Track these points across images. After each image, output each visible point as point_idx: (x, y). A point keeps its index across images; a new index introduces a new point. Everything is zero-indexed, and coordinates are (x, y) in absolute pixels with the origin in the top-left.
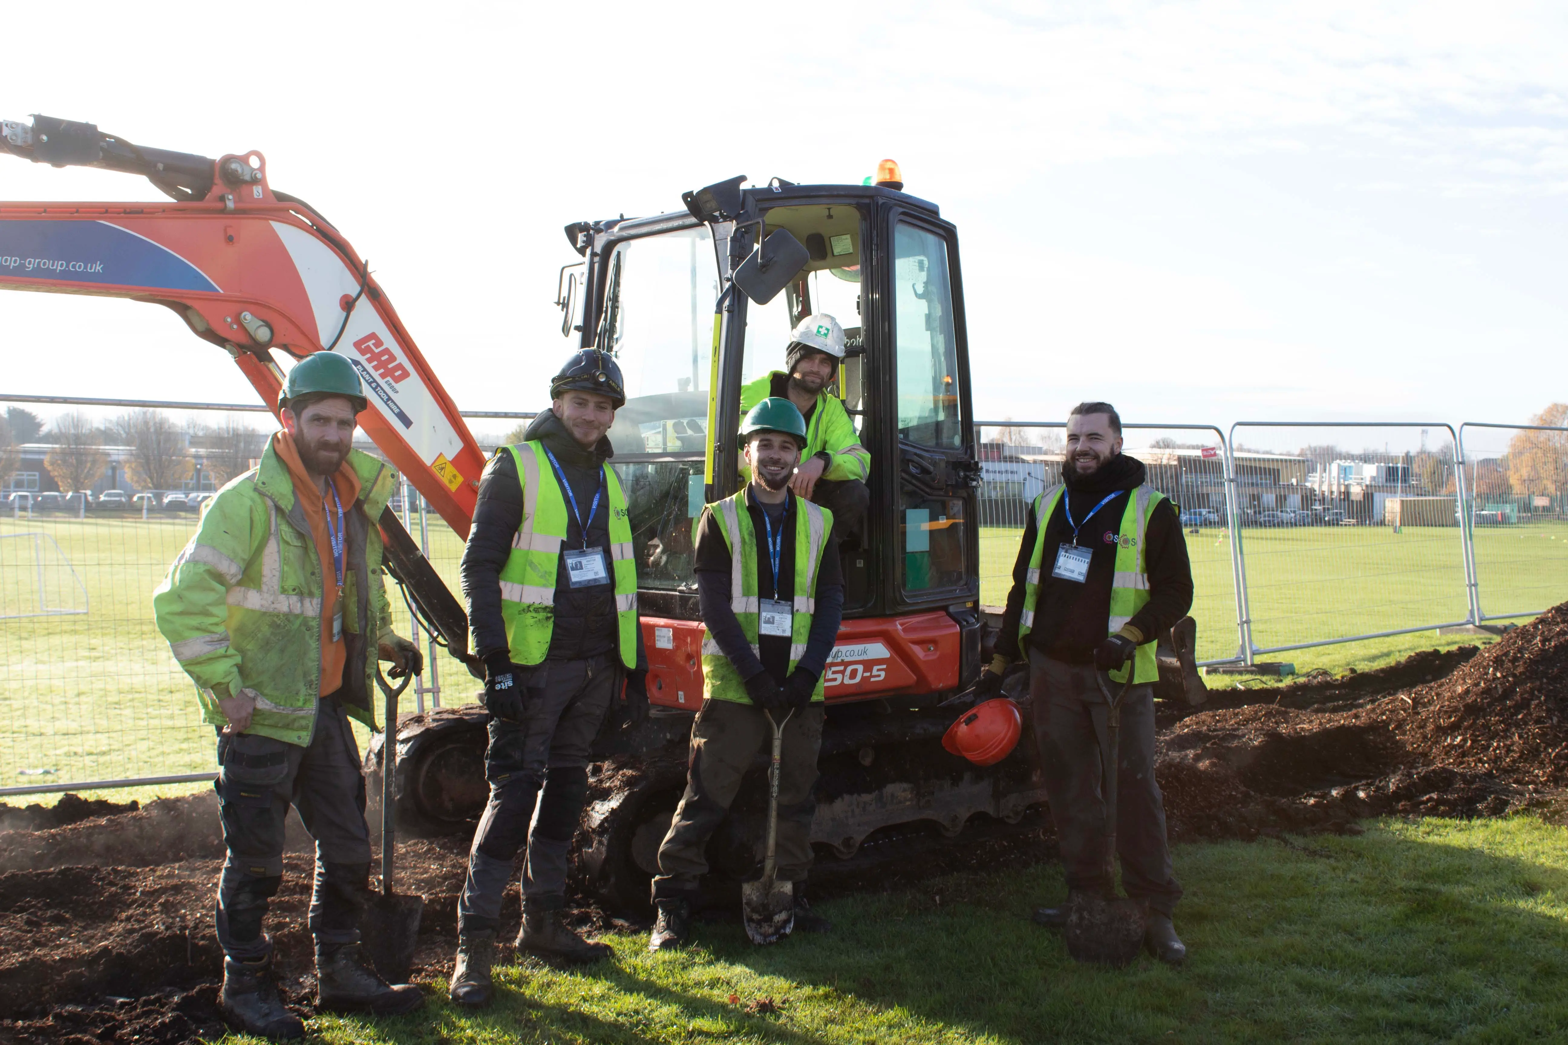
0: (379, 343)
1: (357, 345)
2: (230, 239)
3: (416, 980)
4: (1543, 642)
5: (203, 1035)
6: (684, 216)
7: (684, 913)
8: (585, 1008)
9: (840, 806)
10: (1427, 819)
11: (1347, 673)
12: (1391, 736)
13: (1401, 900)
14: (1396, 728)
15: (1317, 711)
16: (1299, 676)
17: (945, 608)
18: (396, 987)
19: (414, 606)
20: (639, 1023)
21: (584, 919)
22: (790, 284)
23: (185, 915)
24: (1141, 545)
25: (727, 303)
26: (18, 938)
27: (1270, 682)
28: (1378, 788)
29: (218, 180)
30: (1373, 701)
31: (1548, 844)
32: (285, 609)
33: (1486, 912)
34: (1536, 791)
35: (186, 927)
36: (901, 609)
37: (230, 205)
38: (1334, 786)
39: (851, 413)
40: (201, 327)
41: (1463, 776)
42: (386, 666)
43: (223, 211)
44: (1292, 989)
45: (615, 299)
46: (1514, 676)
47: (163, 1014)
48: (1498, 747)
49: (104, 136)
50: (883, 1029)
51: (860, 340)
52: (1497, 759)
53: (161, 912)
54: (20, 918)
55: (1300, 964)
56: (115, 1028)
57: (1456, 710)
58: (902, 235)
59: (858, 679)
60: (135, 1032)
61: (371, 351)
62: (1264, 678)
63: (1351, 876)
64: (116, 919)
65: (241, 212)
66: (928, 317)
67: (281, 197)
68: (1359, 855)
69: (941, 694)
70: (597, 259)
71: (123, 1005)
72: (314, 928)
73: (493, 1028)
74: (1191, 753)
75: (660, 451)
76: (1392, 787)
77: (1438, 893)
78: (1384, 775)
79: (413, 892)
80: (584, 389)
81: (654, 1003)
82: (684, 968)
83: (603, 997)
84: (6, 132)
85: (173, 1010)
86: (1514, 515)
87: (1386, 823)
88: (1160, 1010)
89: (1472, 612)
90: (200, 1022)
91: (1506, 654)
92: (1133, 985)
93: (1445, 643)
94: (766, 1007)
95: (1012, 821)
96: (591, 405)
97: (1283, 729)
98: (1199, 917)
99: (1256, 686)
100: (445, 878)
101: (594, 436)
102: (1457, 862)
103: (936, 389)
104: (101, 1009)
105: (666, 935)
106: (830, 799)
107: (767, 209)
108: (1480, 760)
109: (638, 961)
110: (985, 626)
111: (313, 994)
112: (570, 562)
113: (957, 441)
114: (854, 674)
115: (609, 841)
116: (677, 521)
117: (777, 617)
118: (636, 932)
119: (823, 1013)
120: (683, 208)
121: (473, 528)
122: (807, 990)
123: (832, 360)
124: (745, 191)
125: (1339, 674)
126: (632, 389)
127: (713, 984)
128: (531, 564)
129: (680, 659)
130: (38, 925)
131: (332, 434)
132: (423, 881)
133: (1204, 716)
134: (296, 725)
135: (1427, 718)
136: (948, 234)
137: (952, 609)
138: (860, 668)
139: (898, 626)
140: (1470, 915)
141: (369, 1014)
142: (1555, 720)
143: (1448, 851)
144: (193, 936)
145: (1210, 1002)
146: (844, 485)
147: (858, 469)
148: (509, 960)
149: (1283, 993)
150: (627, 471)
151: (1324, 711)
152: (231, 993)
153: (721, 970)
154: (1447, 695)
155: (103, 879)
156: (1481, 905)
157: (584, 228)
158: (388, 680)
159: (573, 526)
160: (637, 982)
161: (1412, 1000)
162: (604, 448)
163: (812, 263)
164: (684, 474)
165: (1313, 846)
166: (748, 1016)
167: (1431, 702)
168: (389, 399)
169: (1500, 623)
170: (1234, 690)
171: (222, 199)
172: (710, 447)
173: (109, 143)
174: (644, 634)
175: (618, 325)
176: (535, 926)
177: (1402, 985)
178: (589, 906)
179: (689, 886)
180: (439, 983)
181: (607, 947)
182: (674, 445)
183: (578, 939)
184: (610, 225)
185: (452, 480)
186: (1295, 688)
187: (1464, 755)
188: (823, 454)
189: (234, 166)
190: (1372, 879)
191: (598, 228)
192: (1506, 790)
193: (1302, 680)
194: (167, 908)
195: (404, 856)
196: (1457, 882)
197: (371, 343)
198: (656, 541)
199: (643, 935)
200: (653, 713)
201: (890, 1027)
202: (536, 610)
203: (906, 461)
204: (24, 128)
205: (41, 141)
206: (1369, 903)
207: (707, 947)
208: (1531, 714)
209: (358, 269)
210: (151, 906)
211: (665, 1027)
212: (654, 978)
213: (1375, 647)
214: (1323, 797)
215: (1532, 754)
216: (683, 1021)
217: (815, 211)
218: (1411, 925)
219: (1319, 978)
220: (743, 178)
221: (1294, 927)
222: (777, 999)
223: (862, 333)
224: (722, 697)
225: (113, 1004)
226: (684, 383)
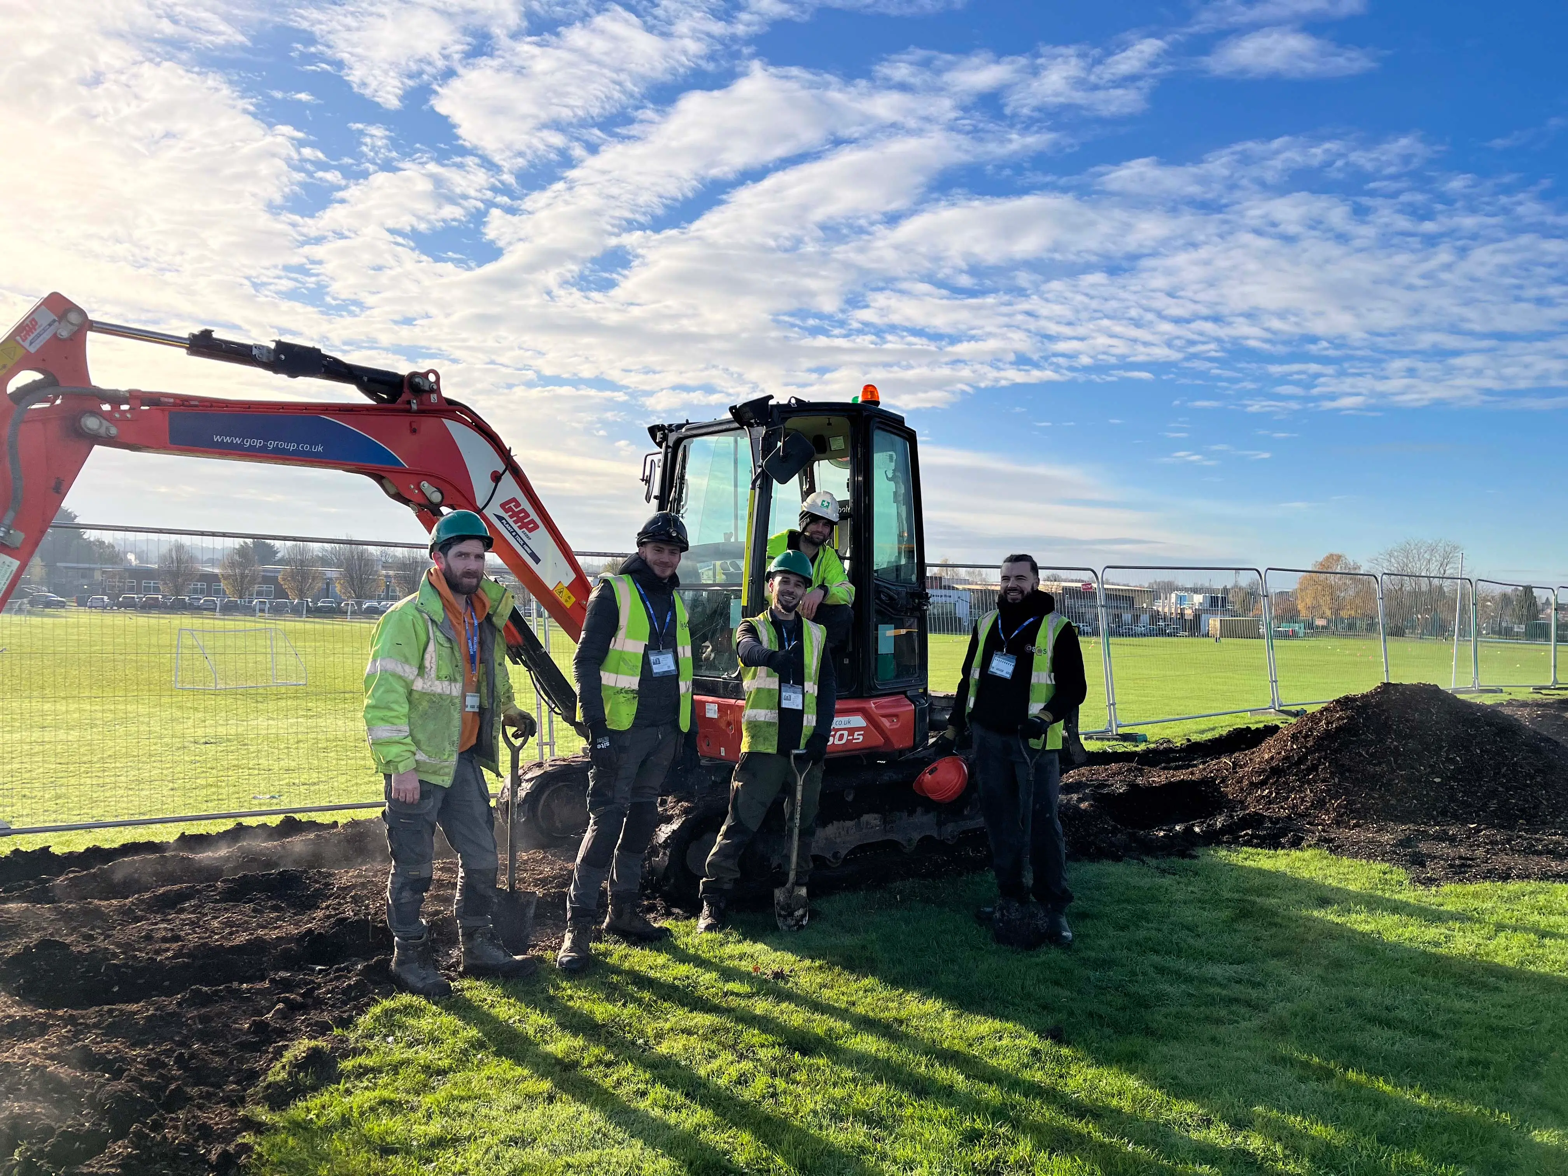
0: (518, 505)
1: (503, 506)
2: (414, 431)
3: (531, 952)
4: (1327, 724)
5: (377, 994)
6: (729, 422)
7: (722, 905)
8: (652, 974)
9: (831, 830)
10: (1245, 849)
11: (1184, 742)
12: (1217, 789)
13: (1227, 907)
14: (1221, 782)
15: (1164, 768)
16: (1150, 743)
17: (904, 693)
18: (518, 958)
19: (538, 686)
20: (689, 985)
21: (651, 909)
22: (802, 471)
23: (368, 905)
24: (1050, 654)
25: (758, 482)
26: (246, 922)
27: (1129, 747)
28: (1209, 825)
29: (406, 390)
30: (1204, 763)
31: (1333, 870)
32: (439, 690)
33: (1290, 919)
34: (1323, 830)
35: (369, 914)
36: (874, 693)
37: (414, 407)
38: (1177, 823)
39: (842, 559)
40: (393, 491)
41: (1270, 818)
42: (510, 731)
43: (409, 411)
44: (1151, 971)
45: (682, 477)
46: (1306, 748)
47: (350, 978)
48: (1295, 798)
49: (326, 357)
50: (861, 993)
51: (848, 509)
52: (1294, 806)
53: (351, 902)
54: (248, 907)
55: (1157, 952)
56: (314, 989)
57: (1264, 770)
58: (879, 437)
59: (844, 741)
60: (328, 992)
61: (513, 511)
62: (1125, 744)
63: (1190, 889)
64: (318, 907)
65: (421, 412)
66: (895, 493)
67: (450, 402)
68: (1196, 874)
69: (901, 752)
70: (670, 450)
71: (321, 971)
72: (458, 916)
73: (586, 988)
74: (1075, 797)
75: (711, 582)
76: (1219, 825)
77: (1254, 903)
78: (1212, 815)
79: (531, 889)
80: (661, 541)
81: (700, 970)
82: (721, 945)
83: (663, 966)
84: (255, 352)
85: (357, 975)
86: (1302, 632)
87: (1215, 850)
88: (1057, 983)
89: (1273, 700)
90: (376, 984)
91: (1300, 732)
92: (1037, 964)
93: (1255, 722)
94: (778, 975)
95: (950, 843)
96: (666, 552)
97: (1140, 781)
98: (1083, 916)
99: (1121, 750)
100: (555, 878)
101: (668, 572)
102: (1267, 881)
103: (900, 542)
104: (305, 975)
105: (709, 921)
106: (824, 825)
107: (787, 419)
108: (1282, 807)
109: (689, 940)
110: (931, 704)
111: (458, 963)
112: (652, 658)
113: (914, 578)
114: (841, 737)
115: (671, 853)
116: (722, 630)
117: (793, 696)
118: (688, 918)
119: (819, 980)
120: (729, 416)
121: (583, 635)
122: (807, 962)
123: (830, 524)
124: (772, 406)
125: (1179, 743)
126: (693, 540)
127: (741, 957)
128: (624, 660)
129: (723, 725)
130: (261, 912)
131: (472, 565)
132: (538, 880)
133: (1083, 770)
134: (442, 772)
135: (1243, 776)
136: (910, 437)
137: (909, 693)
138: (846, 733)
139: (872, 704)
140: (1279, 920)
141: (497, 977)
142: (1337, 780)
143: (1260, 872)
144: (374, 920)
145: (1092, 978)
146: (838, 608)
147: (847, 598)
148: (599, 939)
149: (1144, 974)
150: (689, 595)
151: (1169, 769)
152: (399, 963)
153: (747, 947)
154: (1258, 760)
155: (309, 879)
156: (1286, 913)
157: (661, 428)
158: (512, 740)
159: (653, 635)
160: (688, 955)
161: (1239, 982)
162: (674, 580)
163: (817, 455)
164: (728, 598)
165: (1163, 866)
166: (765, 980)
167: (1245, 765)
168: (525, 543)
169: (1294, 709)
170: (1105, 753)
171: (409, 402)
172: (746, 581)
173: (329, 362)
174: (697, 709)
175: (684, 495)
176: (617, 914)
177: (1231, 970)
178: (655, 899)
179: (727, 886)
180: (549, 955)
181: (667, 929)
182: (721, 578)
183: (648, 923)
184: (680, 427)
185: (567, 600)
186: (1148, 751)
187: (1270, 803)
188: (823, 586)
189: (417, 380)
190: (1206, 891)
191: (670, 428)
192: (1301, 829)
193: (1152, 746)
194: (356, 900)
195: (525, 862)
196: (1268, 896)
197: (512, 505)
198: (707, 643)
199: (693, 920)
200: (703, 762)
201: (866, 991)
202: (626, 692)
203: (878, 591)
204: (268, 349)
205: (280, 359)
206: (1204, 909)
207: (737, 930)
208: (1319, 775)
209: (504, 453)
210: (344, 898)
211: (707, 988)
212: (700, 952)
213: (1204, 724)
214: (1170, 831)
215: (1320, 804)
216: (720, 985)
217: (820, 420)
218: (1236, 926)
219: (1170, 962)
220: (771, 397)
221: (1150, 925)
222: (787, 970)
223: (850, 504)
224: (755, 750)
225: (313, 970)
226: (728, 536)
